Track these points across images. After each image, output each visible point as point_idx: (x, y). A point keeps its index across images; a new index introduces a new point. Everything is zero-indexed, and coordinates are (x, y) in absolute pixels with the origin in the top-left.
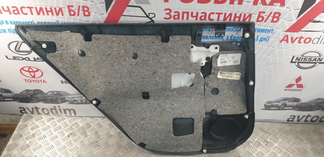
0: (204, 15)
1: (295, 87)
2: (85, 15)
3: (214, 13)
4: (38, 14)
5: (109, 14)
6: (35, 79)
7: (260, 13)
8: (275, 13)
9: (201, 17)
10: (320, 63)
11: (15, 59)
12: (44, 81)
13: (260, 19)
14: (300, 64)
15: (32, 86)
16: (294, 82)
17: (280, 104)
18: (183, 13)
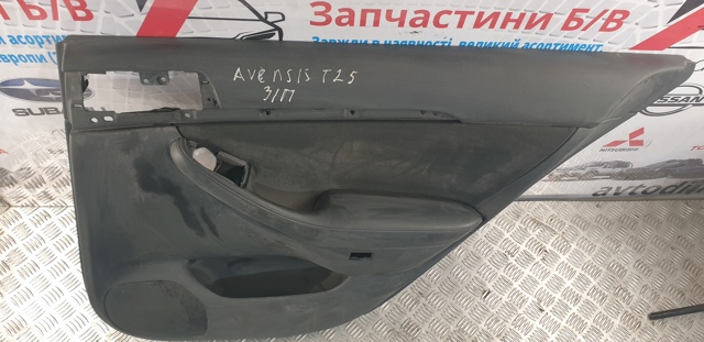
0: (422, 15)
1: (624, 146)
7: (575, 11)
8: (615, 12)
9: (414, 20)
13: (573, 24)
17: (583, 172)
18: (364, 12)
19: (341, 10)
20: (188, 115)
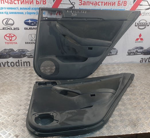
1: (139, 40)
2: (43, 4)
3: (100, 2)
4: (21, 3)
5: (55, 3)
6: (11, 42)
7: (118, 1)
8: (124, 1)
9: (95, 4)
10: (147, 26)
11: (3, 29)
12: (16, 43)
14: (139, 27)
15: (9, 47)
16: (139, 38)
17: (135, 51)
18: (87, 2)
19: (84, 2)
20: (59, 19)
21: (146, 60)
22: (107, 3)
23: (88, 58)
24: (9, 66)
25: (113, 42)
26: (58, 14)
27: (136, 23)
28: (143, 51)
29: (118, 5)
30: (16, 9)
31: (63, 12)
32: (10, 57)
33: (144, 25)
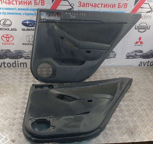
0: (95, 5)
1: (139, 43)
2: (42, 5)
3: (99, 4)
4: (20, 4)
6: (8, 42)
7: (119, 3)
8: (125, 4)
9: (94, 6)
10: (148, 29)
11: (1, 30)
12: (13, 44)
14: (139, 30)
15: (5, 47)
16: (138, 41)
17: (133, 54)
18: (87, 4)
19: (83, 3)
20: (57, 21)
21: (145, 63)
22: (107, 4)
23: (86, 62)
24: (6, 67)
25: (111, 46)
26: (56, 15)
27: (136, 26)
28: (143, 55)
29: (118, 7)
30: (14, 9)
31: (62, 14)
32: (6, 58)
33: (145, 28)
